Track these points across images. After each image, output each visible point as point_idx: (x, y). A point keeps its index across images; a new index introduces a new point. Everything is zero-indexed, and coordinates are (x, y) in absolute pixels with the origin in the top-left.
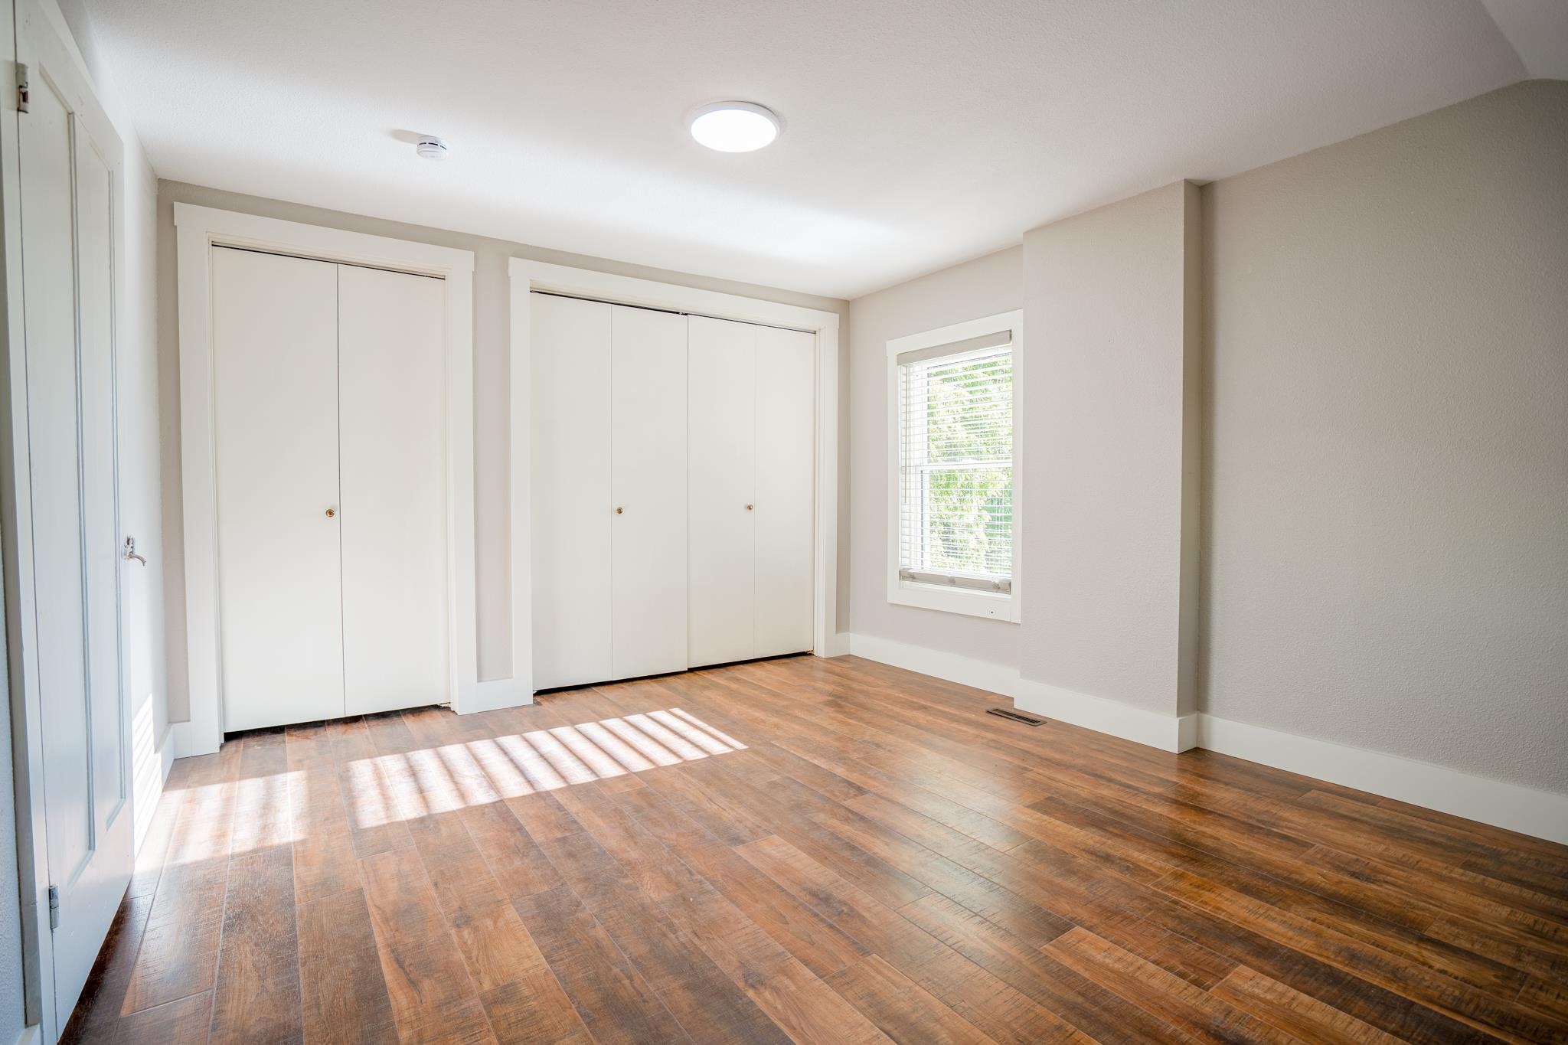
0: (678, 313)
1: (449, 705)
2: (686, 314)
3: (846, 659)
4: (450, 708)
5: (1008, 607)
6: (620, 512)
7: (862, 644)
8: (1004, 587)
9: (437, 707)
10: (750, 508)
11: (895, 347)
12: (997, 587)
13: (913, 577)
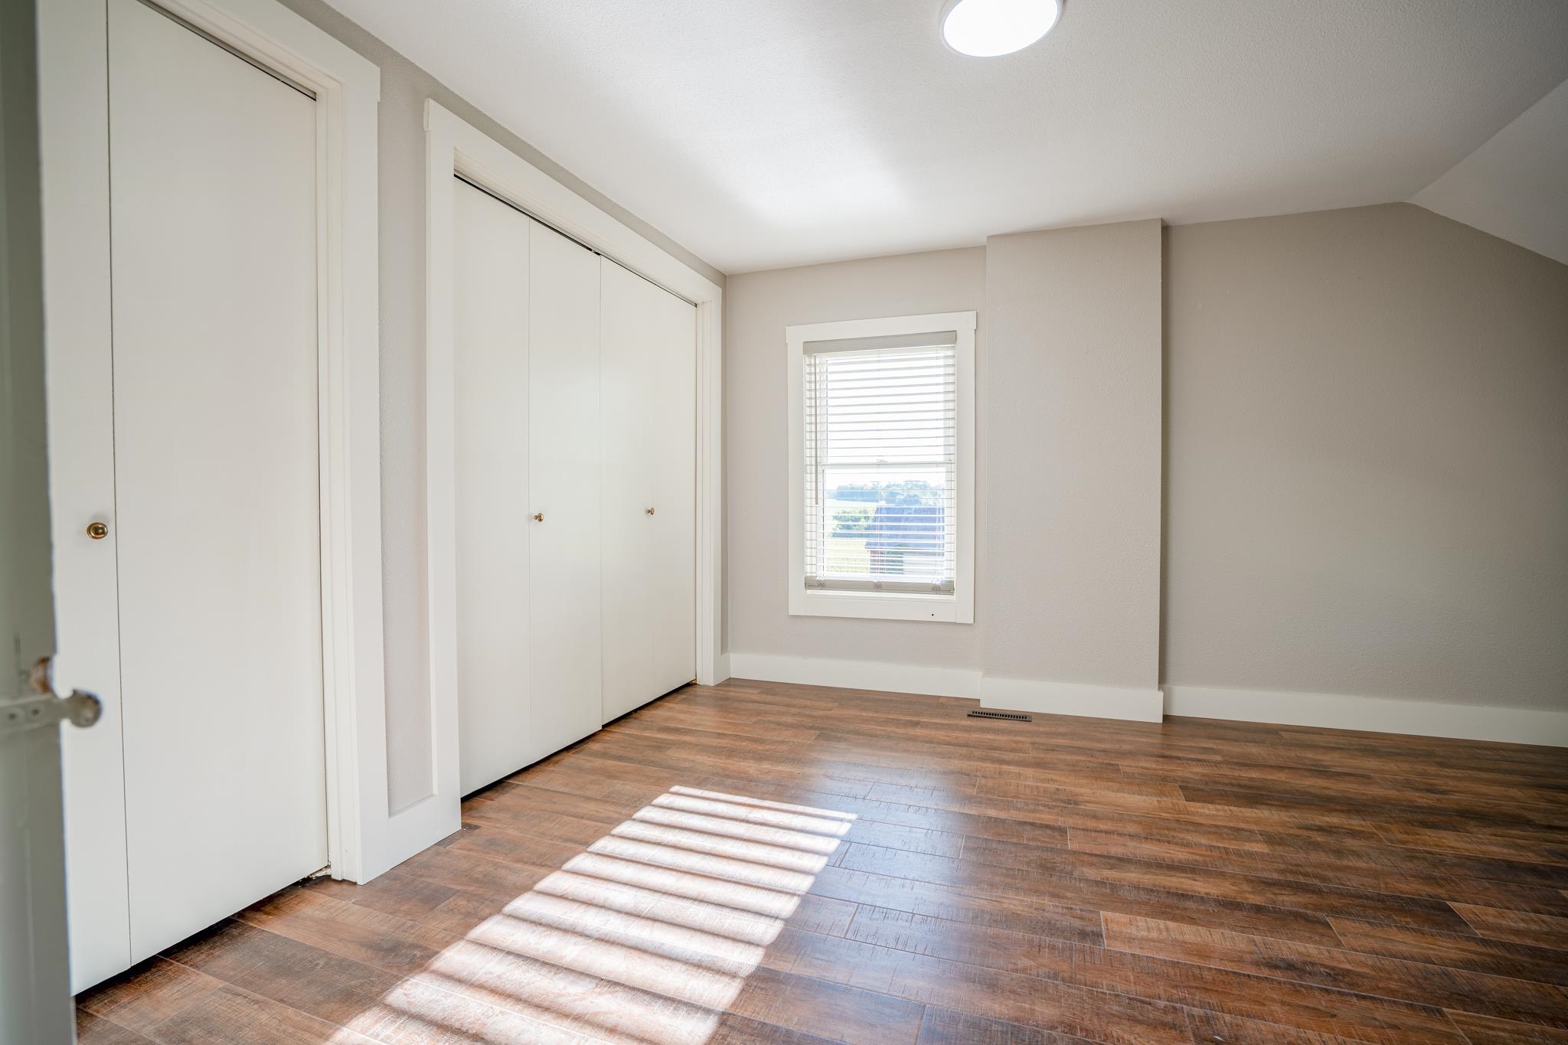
0: (591, 250)
1: (328, 872)
2: (598, 254)
3: (730, 683)
4: (329, 876)
5: (958, 608)
6: (541, 520)
7: (748, 665)
8: (947, 588)
9: (305, 883)
10: (651, 512)
11: (796, 335)
12: (936, 589)
13: (822, 585)
